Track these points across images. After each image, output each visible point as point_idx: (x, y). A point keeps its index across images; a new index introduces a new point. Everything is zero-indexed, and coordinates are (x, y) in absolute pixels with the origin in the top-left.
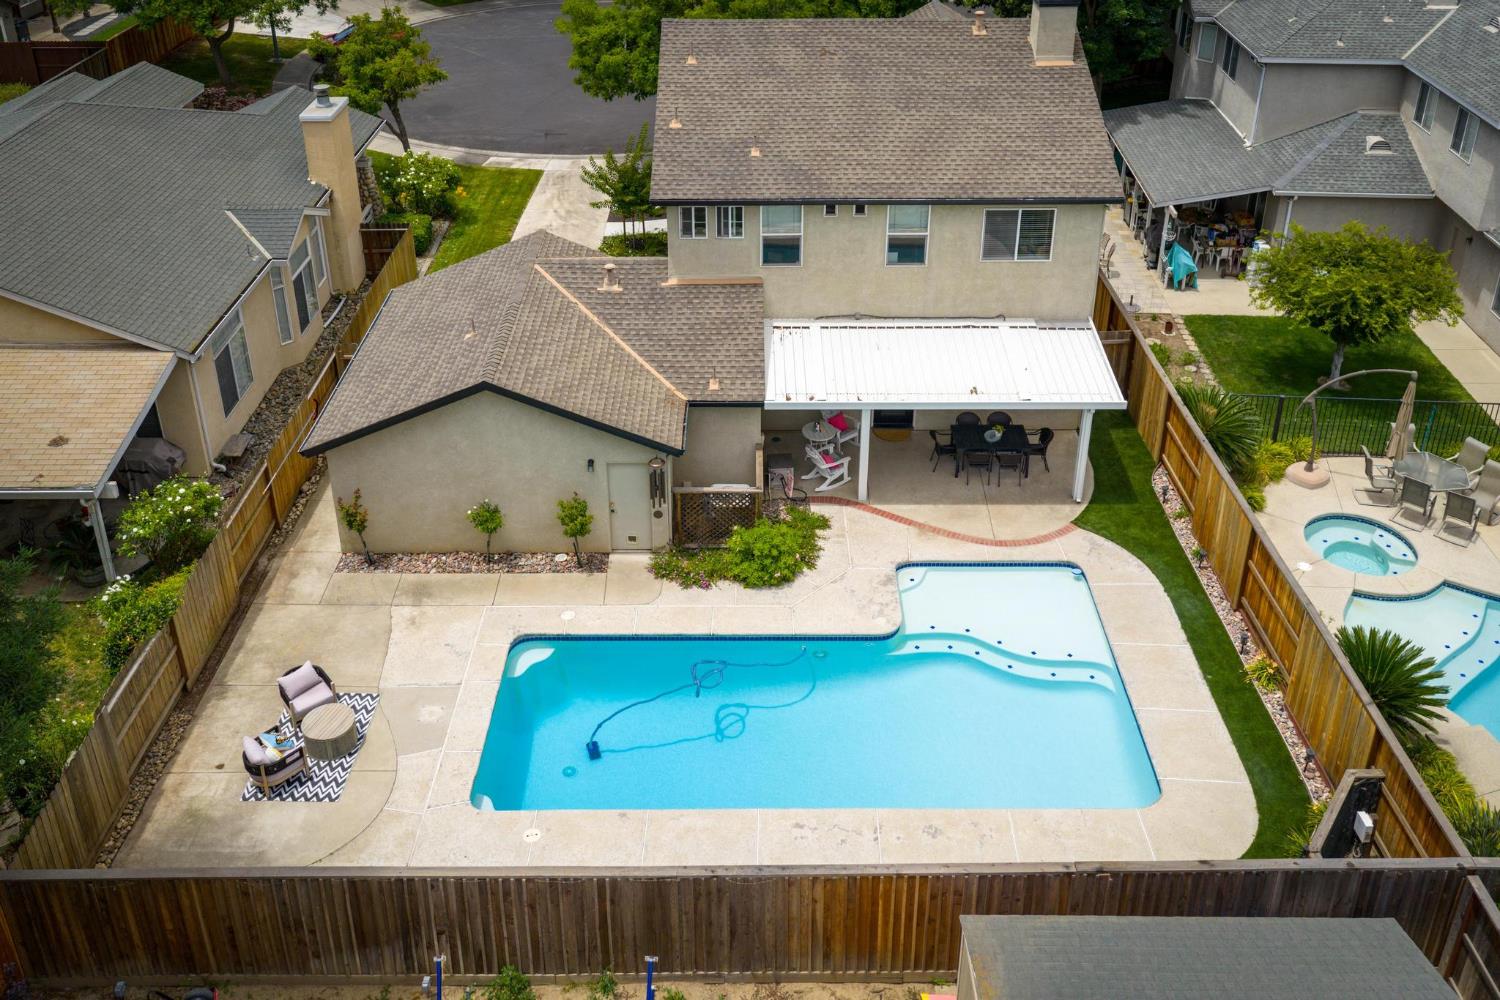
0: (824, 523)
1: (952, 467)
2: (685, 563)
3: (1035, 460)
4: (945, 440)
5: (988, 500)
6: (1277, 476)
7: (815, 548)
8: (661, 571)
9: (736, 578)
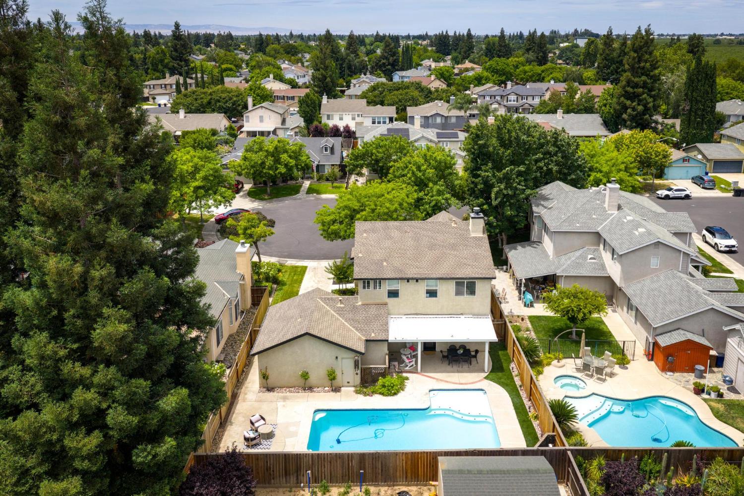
0: (407, 379)
1: (447, 362)
2: (365, 390)
3: (473, 360)
4: (445, 354)
5: (458, 372)
6: (549, 364)
7: (404, 385)
8: (357, 392)
9: (380, 393)
